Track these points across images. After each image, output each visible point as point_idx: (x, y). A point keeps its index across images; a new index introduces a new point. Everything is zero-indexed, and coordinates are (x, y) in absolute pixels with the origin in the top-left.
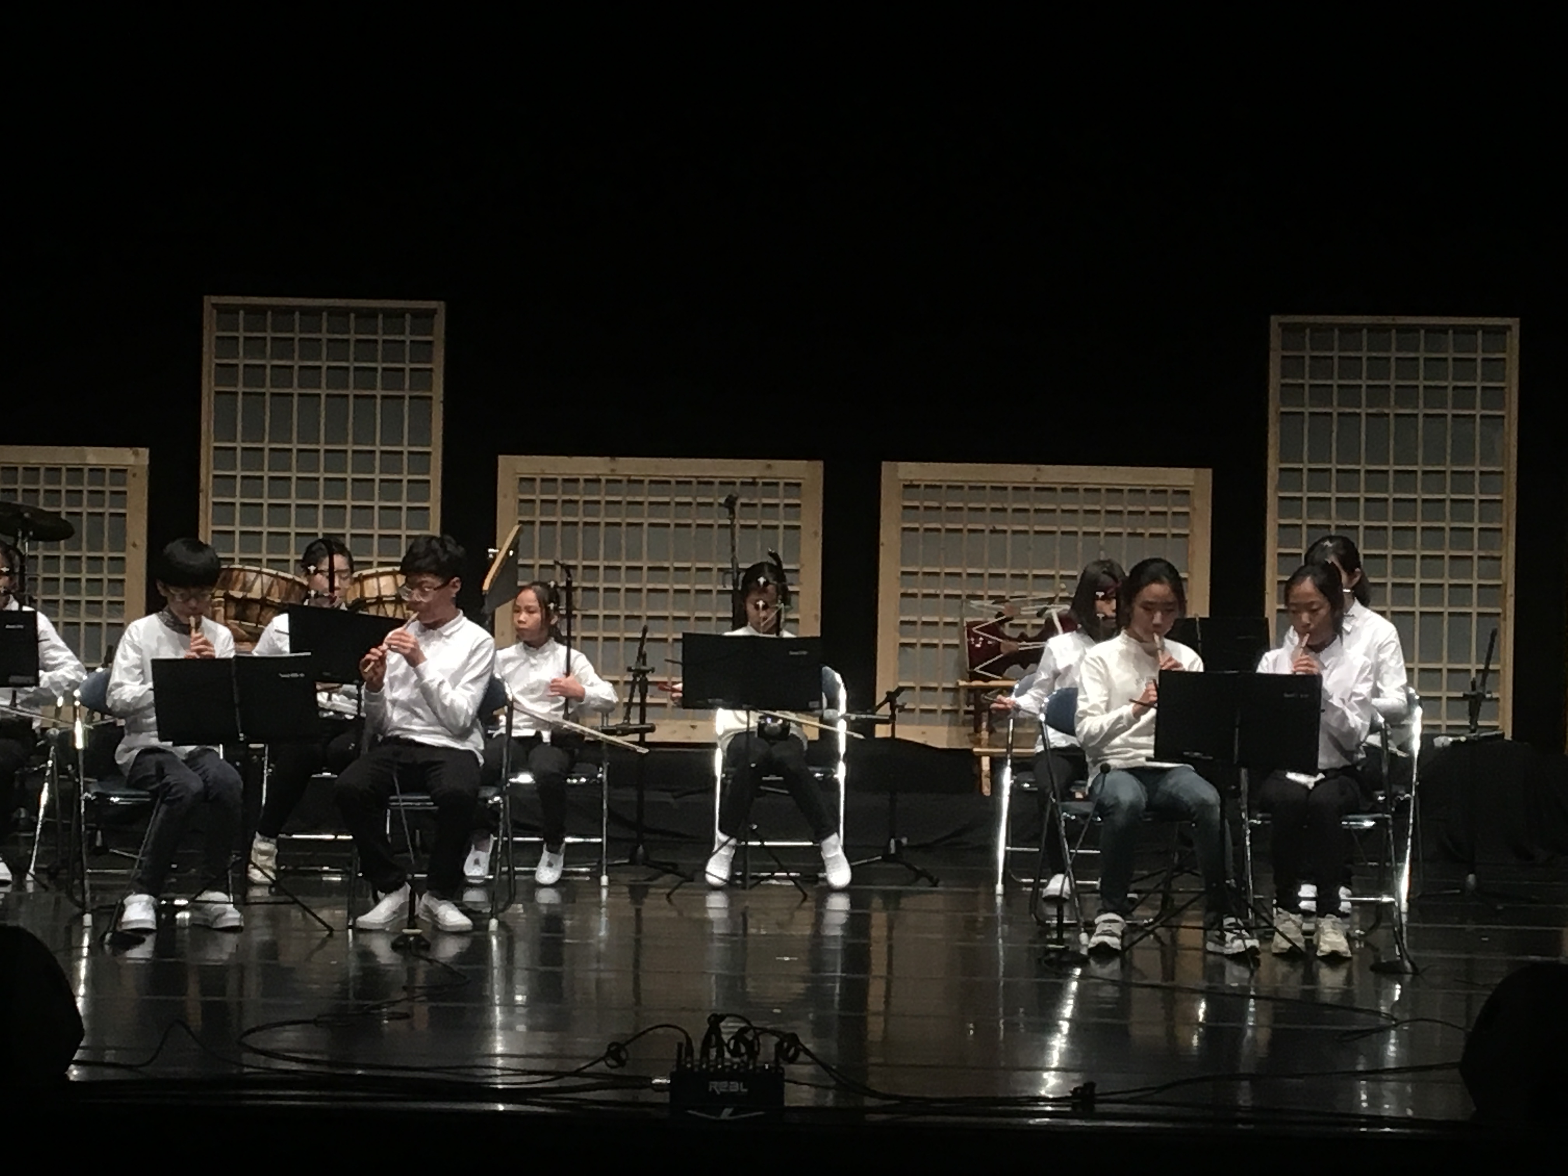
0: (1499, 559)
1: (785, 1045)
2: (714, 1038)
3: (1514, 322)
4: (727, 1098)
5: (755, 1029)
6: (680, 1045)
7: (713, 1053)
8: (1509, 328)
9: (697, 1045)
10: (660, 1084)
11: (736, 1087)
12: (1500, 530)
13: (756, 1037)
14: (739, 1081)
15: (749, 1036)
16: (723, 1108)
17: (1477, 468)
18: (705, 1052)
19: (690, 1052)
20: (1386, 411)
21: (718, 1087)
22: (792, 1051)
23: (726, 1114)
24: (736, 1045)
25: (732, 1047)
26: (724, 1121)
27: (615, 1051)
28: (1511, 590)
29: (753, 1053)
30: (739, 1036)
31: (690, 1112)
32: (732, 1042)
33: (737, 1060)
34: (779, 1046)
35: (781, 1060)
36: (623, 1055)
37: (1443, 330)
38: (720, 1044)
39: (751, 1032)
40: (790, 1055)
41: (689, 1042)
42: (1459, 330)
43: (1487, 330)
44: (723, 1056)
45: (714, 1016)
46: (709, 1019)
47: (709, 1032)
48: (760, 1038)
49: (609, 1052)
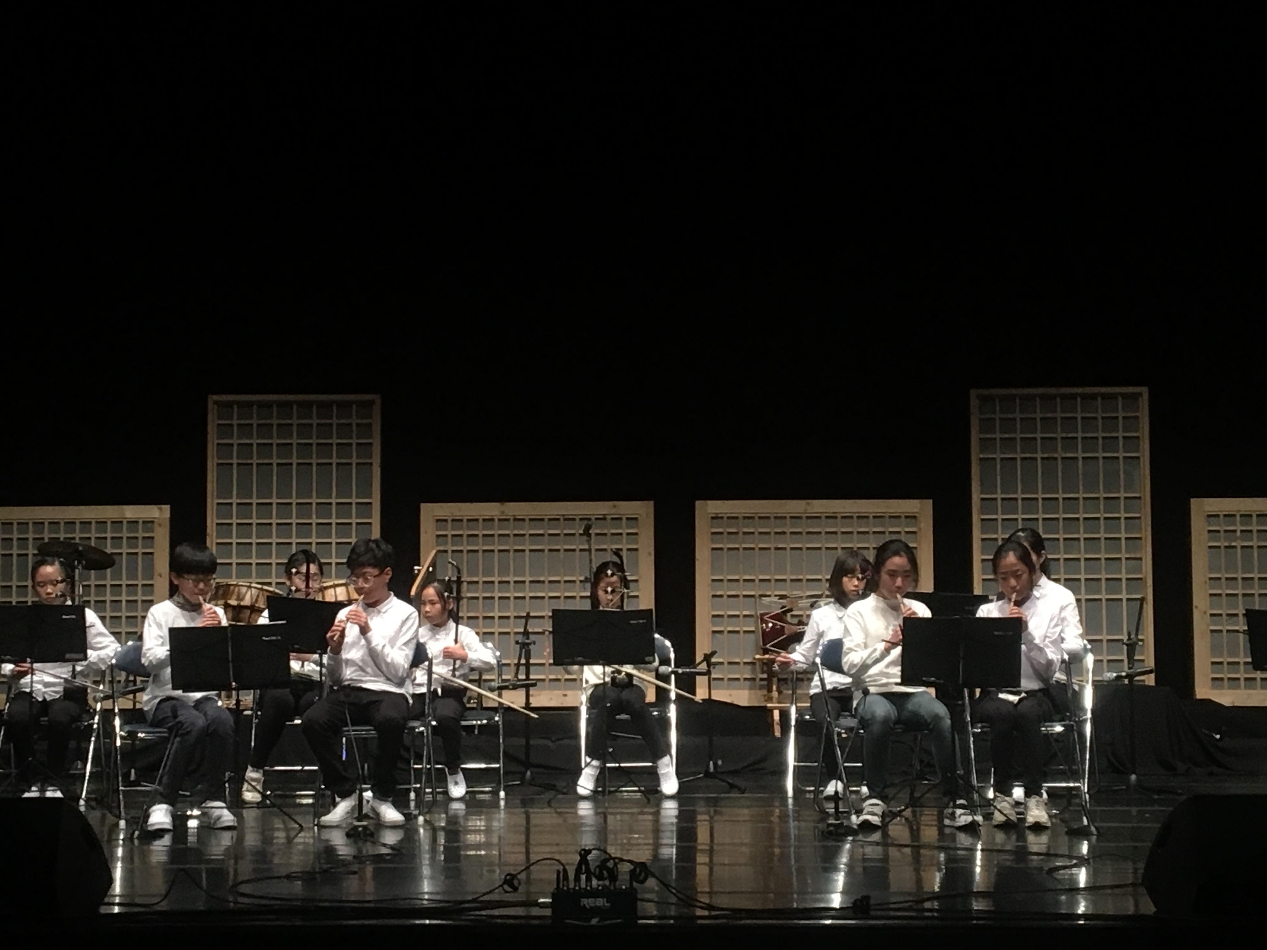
0: (1140, 559)
1: (638, 870)
2: (583, 867)
3: (1144, 390)
4: (595, 911)
5: (614, 859)
6: (558, 872)
7: (583, 877)
8: (1141, 394)
9: (571, 875)
10: (544, 903)
11: (600, 902)
12: (1140, 539)
13: (616, 864)
14: (603, 897)
15: (610, 864)
16: (592, 918)
17: (1122, 495)
18: (577, 879)
19: (566, 878)
20: (1055, 455)
21: (587, 902)
22: (643, 874)
23: (594, 921)
24: (601, 871)
25: (597, 873)
26: (593, 926)
27: (510, 881)
28: (1150, 582)
29: (613, 876)
30: (603, 865)
31: (568, 921)
32: (598, 870)
33: (601, 883)
34: (632, 872)
35: (634, 883)
36: (516, 882)
37: (1093, 397)
38: (588, 871)
39: (612, 861)
40: (641, 878)
41: (565, 871)
42: (1104, 396)
43: (1125, 396)
44: (591, 882)
45: (584, 850)
46: (580, 854)
47: (580, 864)
48: (619, 866)
49: (506, 882)
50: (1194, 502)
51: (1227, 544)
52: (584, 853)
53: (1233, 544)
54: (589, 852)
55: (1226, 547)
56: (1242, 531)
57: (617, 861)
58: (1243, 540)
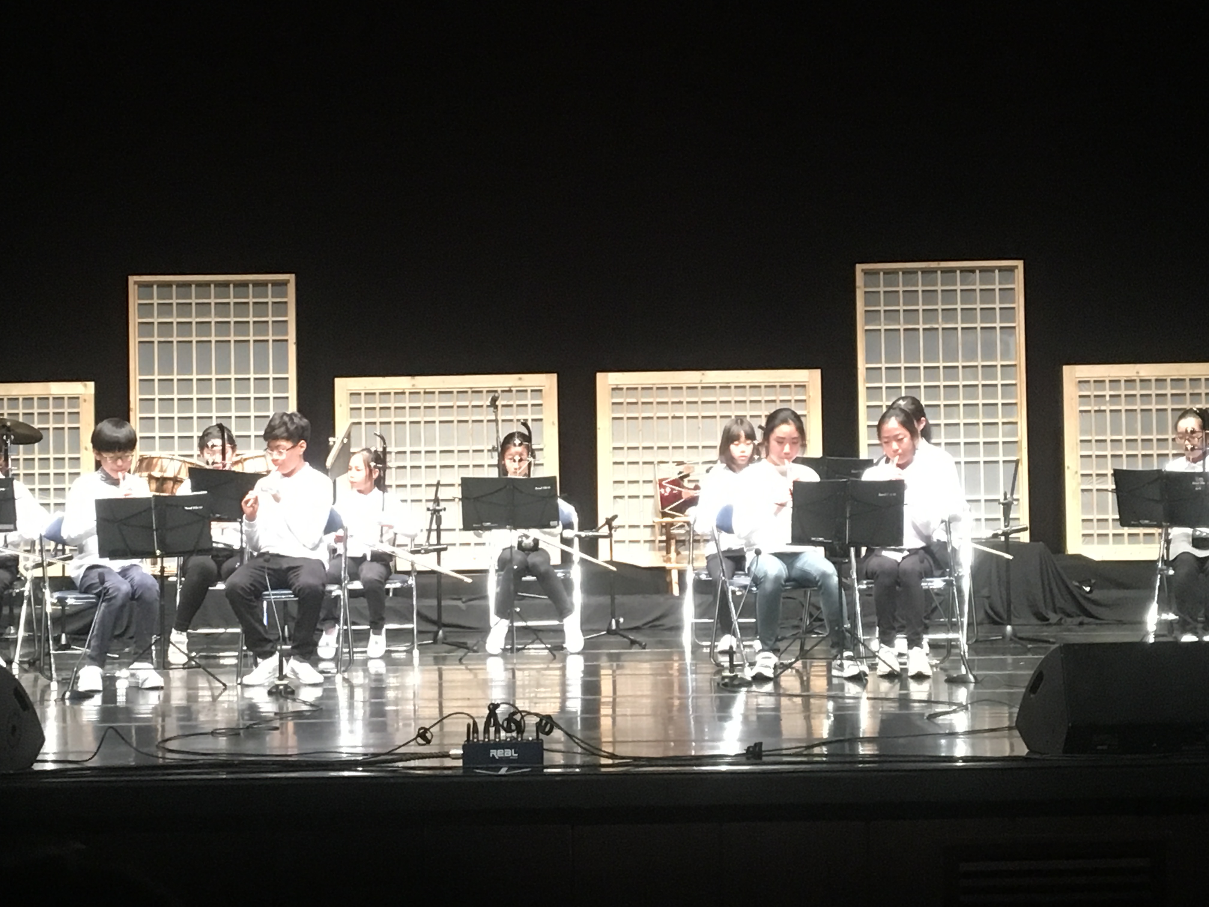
0: (1016, 423)
1: (544, 722)
2: (492, 720)
3: (1020, 264)
4: (504, 761)
5: (521, 712)
6: (469, 726)
7: (492, 730)
8: (1016, 267)
9: (481, 728)
10: (455, 754)
11: (509, 753)
12: (1016, 404)
13: (522, 717)
14: (511, 749)
15: (518, 717)
16: (501, 768)
17: (999, 363)
18: (486, 731)
19: (476, 731)
20: (936, 326)
21: (496, 753)
22: (549, 726)
23: (503, 771)
24: (509, 724)
25: (505, 725)
26: (501, 775)
27: (423, 734)
28: (1025, 444)
29: (520, 729)
30: (510, 718)
31: (478, 771)
32: (506, 723)
33: (509, 735)
34: (538, 725)
35: (540, 734)
36: (428, 735)
37: (972, 270)
38: (496, 724)
39: (519, 715)
40: (547, 729)
41: (475, 724)
42: (983, 270)
43: (1001, 269)
44: (499, 732)
45: (492, 704)
46: (489, 708)
47: (489, 717)
48: (525, 718)
49: (419, 735)
50: (1066, 369)
51: (1096, 408)
52: (493, 708)
53: (1103, 408)
54: (497, 706)
55: (1096, 411)
56: (1111, 396)
57: (523, 714)
58: (1111, 405)
